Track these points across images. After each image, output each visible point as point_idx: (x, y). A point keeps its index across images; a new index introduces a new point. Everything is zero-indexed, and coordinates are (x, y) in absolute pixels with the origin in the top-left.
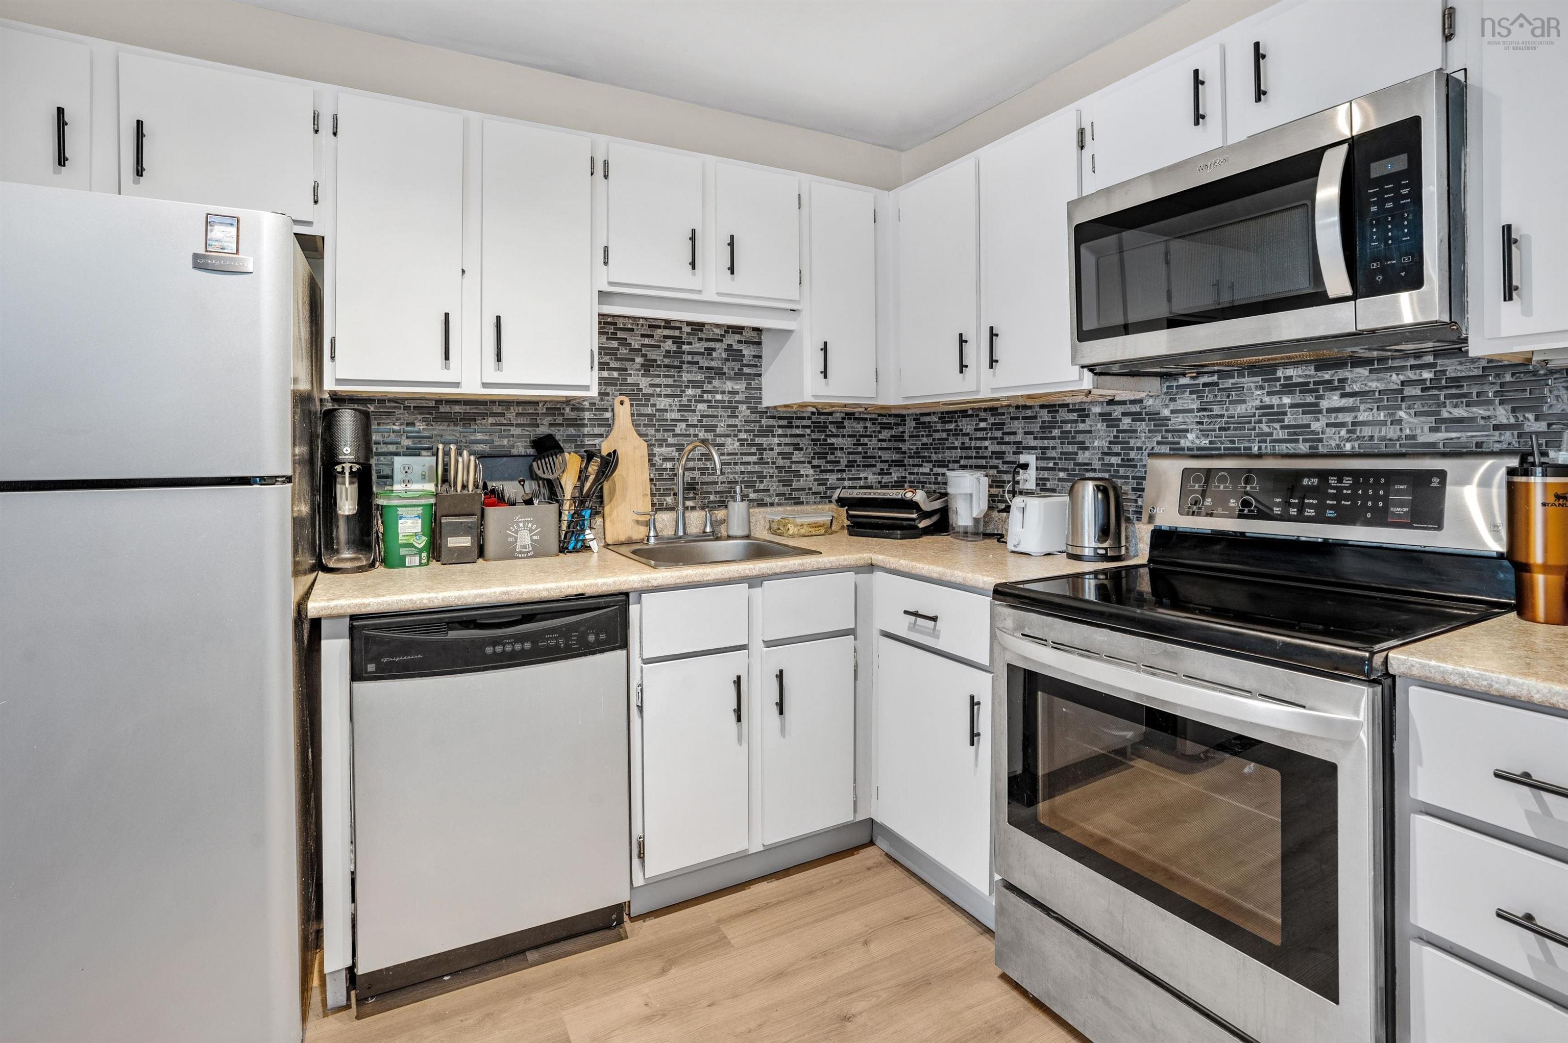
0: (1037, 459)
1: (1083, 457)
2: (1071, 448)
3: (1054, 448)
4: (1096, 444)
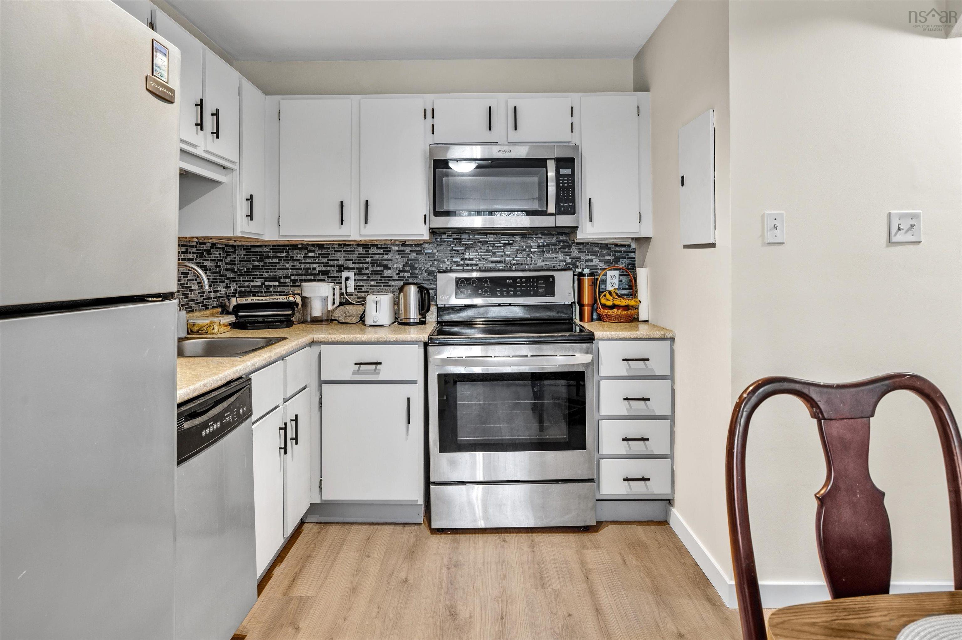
0: (355, 274)
1: (386, 273)
2: (379, 269)
3: (367, 268)
4: (395, 266)
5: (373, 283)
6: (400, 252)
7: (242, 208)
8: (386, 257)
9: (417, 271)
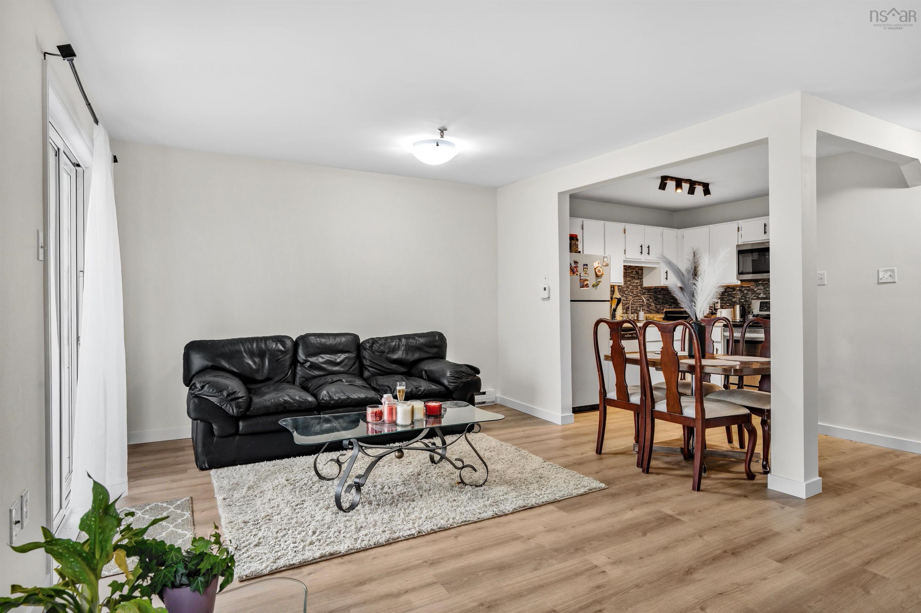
0: (721, 301)
1: (734, 300)
2: (730, 298)
3: (726, 298)
4: (738, 297)
5: (728, 304)
6: (740, 290)
7: (664, 276)
8: (734, 293)
9: (747, 299)
